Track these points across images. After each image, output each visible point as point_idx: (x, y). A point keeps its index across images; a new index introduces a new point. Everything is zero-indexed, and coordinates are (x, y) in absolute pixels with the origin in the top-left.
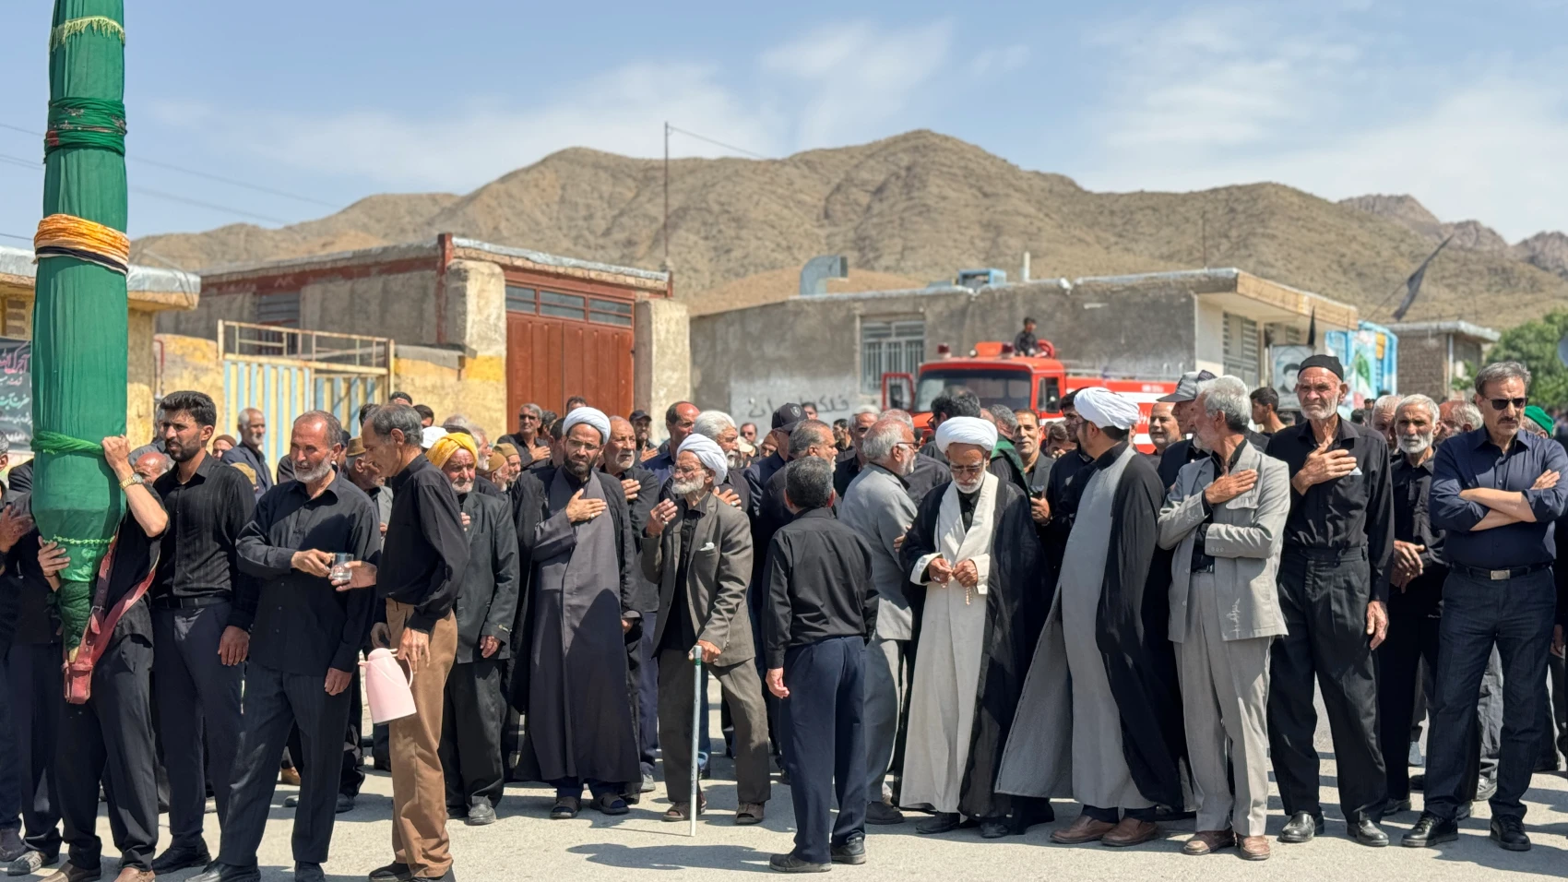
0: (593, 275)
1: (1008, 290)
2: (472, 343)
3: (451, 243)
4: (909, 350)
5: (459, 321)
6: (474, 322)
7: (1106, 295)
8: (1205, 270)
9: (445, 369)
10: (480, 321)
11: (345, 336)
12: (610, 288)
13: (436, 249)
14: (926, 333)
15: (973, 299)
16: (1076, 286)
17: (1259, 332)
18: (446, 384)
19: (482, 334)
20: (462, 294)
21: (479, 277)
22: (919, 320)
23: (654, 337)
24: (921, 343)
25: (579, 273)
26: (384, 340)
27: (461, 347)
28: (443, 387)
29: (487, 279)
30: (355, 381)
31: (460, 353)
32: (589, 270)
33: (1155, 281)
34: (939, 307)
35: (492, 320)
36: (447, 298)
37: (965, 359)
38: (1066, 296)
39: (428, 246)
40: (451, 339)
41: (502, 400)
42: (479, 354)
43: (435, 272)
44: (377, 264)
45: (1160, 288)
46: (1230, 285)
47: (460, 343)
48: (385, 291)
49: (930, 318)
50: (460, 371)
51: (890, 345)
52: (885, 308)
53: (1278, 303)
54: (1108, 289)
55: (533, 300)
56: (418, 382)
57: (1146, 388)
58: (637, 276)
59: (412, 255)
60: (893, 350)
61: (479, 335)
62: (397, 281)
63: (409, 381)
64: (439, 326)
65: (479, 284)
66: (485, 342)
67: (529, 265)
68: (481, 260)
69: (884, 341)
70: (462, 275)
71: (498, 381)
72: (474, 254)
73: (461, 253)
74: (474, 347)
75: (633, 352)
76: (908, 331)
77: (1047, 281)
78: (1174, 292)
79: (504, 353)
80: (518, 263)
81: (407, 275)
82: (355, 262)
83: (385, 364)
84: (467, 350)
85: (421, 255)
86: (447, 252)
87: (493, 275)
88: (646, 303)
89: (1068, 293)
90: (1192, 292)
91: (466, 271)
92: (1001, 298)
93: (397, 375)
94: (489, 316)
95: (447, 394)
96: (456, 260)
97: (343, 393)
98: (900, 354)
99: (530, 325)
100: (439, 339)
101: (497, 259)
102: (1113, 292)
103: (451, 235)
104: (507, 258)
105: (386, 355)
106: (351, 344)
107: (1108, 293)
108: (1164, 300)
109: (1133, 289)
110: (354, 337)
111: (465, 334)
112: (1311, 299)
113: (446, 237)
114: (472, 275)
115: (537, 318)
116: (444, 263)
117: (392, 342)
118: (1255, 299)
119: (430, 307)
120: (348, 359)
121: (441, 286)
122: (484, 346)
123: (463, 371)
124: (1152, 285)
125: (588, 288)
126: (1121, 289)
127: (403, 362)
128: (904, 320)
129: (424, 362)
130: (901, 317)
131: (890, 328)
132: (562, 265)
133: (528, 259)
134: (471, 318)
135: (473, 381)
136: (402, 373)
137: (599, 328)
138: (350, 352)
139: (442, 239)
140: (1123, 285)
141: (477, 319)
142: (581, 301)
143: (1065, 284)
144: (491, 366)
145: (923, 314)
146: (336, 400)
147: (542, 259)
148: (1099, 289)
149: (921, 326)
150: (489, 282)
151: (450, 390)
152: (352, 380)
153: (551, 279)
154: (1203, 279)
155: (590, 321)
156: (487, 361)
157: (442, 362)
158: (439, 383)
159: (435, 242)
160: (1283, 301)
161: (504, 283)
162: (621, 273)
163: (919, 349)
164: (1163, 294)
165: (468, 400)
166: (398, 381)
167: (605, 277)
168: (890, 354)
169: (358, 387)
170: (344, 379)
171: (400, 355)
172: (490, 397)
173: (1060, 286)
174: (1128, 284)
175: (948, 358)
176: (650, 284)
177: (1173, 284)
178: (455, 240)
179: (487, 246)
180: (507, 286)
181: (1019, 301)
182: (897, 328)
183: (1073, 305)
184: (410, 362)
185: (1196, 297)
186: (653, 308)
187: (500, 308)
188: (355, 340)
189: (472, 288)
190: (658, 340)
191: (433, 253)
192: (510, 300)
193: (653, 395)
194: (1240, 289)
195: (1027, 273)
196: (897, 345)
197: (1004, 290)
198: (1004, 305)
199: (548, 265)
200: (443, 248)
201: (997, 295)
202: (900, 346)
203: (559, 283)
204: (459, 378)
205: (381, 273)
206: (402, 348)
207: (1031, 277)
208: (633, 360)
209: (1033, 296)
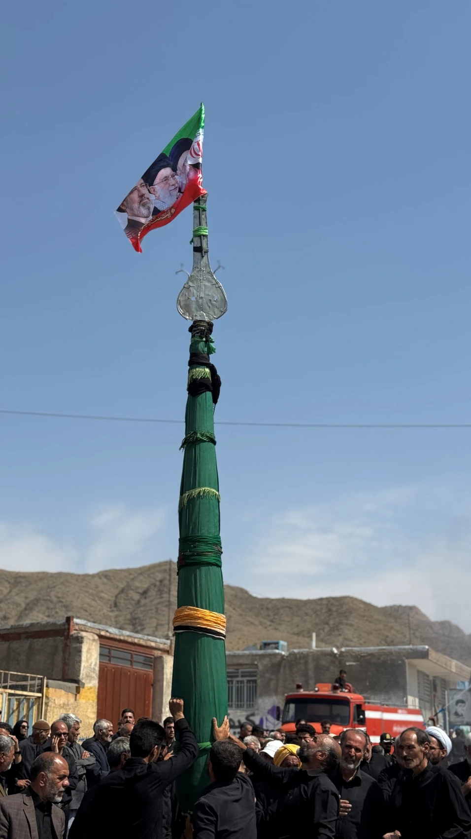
0: (136, 641)
1: (304, 653)
2: (83, 678)
3: (73, 622)
4: (249, 685)
5: (76, 666)
6: (84, 667)
7: (358, 658)
8: (411, 646)
9: (70, 694)
10: (87, 666)
11: (24, 674)
12: (142, 648)
13: (64, 625)
14: (258, 676)
15: (285, 658)
16: (341, 652)
17: (430, 681)
18: (70, 703)
19: (88, 674)
20: (79, 651)
21: (88, 641)
22: (254, 668)
23: (165, 677)
24: (255, 681)
25: (130, 640)
26: (42, 677)
27: (77, 681)
28: (68, 705)
29: (91, 642)
30: (23, 700)
31: (77, 685)
32: (135, 638)
33: (385, 651)
34: (266, 661)
35: (93, 666)
36: (70, 653)
37: (312, 693)
38: (336, 658)
39: (59, 623)
40: (71, 677)
41: (94, 713)
42: (86, 685)
43: (63, 638)
44: (27, 632)
45: (387, 655)
46: (424, 655)
47: (76, 679)
48: (30, 647)
49: (261, 667)
50: (76, 695)
51: (238, 682)
52: (235, 661)
53: (444, 666)
54: (359, 655)
55: (107, 654)
56: (56, 702)
57: (400, 711)
58: (156, 642)
59: (49, 628)
60: (239, 685)
61: (86, 674)
62: (38, 643)
63: (53, 701)
64: (63, 669)
65: (88, 645)
66: (89, 678)
67: (108, 634)
68: (87, 631)
69: (235, 680)
70: (79, 640)
71: (93, 701)
72: (83, 629)
73: (77, 628)
74: (83, 681)
75: (152, 685)
76: (248, 674)
77: (327, 649)
78: (395, 658)
79: (97, 685)
80: (103, 633)
81: (46, 639)
82: (12, 631)
83: (40, 691)
84: (80, 683)
85: (54, 628)
86: (71, 627)
87: (94, 640)
88: (161, 657)
89: (337, 656)
90: (404, 658)
91: (82, 638)
92: (300, 657)
93: (46, 697)
94: (91, 663)
95: (70, 709)
96: (75, 632)
97: (15, 708)
98: (244, 686)
99: (106, 669)
100: (63, 676)
101: (93, 631)
102: (362, 656)
103: (73, 617)
104: (98, 631)
105: (42, 685)
106: (25, 679)
107: (359, 657)
108: (389, 662)
109: (372, 655)
110: (28, 675)
111: (80, 673)
112: (456, 664)
113: (71, 618)
114: (85, 640)
115: (110, 665)
116: (69, 632)
117: (46, 678)
118: (435, 663)
119: (58, 659)
120: (24, 688)
121: (66, 646)
122: (88, 681)
123: (78, 695)
124: (382, 653)
125: (133, 648)
126: (366, 655)
127: (51, 690)
128: (246, 668)
129: (60, 690)
130: (244, 667)
131: (238, 673)
132: (122, 635)
133: (107, 631)
134: (83, 664)
135: (82, 701)
136: (50, 696)
137: (138, 671)
138: (24, 683)
139: (69, 620)
140: (367, 653)
141: (86, 665)
142: (130, 655)
143: (335, 651)
144: (90, 693)
145: (256, 665)
146: (11, 711)
147: (114, 632)
148: (354, 654)
149: (256, 672)
150: (92, 644)
151: (71, 707)
152: (21, 700)
153: (117, 643)
154: (410, 651)
155: (134, 667)
156: (89, 689)
157: (68, 690)
158: (66, 703)
159: (64, 621)
160: (446, 664)
161: (99, 645)
162: (149, 640)
163: (254, 685)
164: (389, 658)
165: (79, 712)
166: (47, 701)
167: (142, 642)
168: (238, 687)
169: (24, 704)
170: (16, 699)
171: (49, 686)
172: (89, 710)
173: (332, 652)
174: (370, 652)
175: (302, 691)
176: (161, 646)
177: (394, 653)
178: (76, 620)
179: (89, 624)
180: (100, 647)
181: (310, 659)
182: (242, 672)
183: (340, 663)
184: (54, 689)
185: (406, 661)
186: (165, 660)
187: (96, 659)
188: (28, 676)
189: (85, 647)
190: (167, 679)
191: (63, 628)
192: (101, 655)
193: (163, 710)
194: (430, 658)
195: (314, 644)
196: (242, 682)
197: (302, 653)
198: (302, 661)
199: (116, 635)
200: (69, 625)
201: (298, 656)
202: (244, 683)
203: (120, 645)
204: (76, 700)
205: (28, 637)
206: (50, 681)
207: (316, 647)
208: (152, 690)
209: (318, 657)
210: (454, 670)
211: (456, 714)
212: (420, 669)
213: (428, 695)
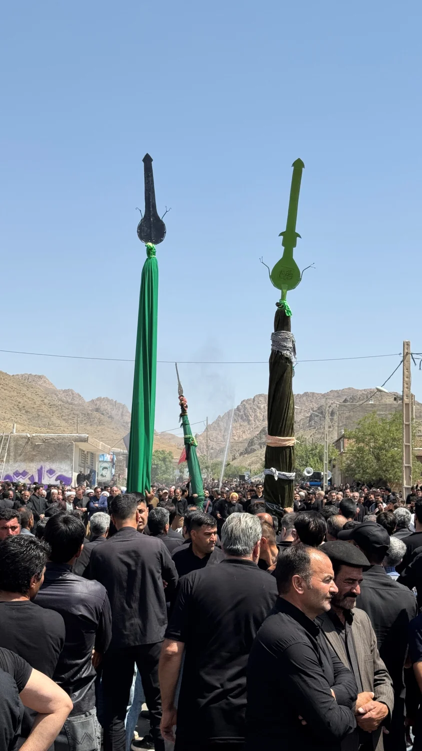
1: (8, 436)
16: (33, 437)
17: (85, 454)
38: (29, 440)
45: (62, 439)
46: (86, 440)
53: (95, 446)
54: (44, 438)
77: (23, 434)
78: (67, 441)
90: (73, 441)
102: (46, 440)
108: (63, 443)
112: (102, 444)
118: (91, 444)
124: (60, 438)
126: (49, 439)
143: (29, 435)
148: (41, 438)
154: (77, 437)
174: (51, 437)
181: (12, 440)
183: (32, 443)
194: (88, 442)
207: (17, 432)
209: (17, 439)
210: (100, 448)
211: (102, 475)
212: (80, 447)
213: (83, 463)
